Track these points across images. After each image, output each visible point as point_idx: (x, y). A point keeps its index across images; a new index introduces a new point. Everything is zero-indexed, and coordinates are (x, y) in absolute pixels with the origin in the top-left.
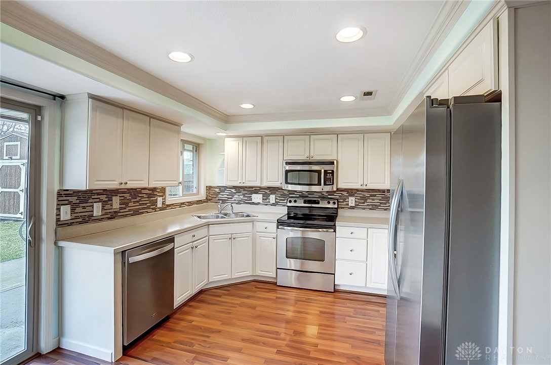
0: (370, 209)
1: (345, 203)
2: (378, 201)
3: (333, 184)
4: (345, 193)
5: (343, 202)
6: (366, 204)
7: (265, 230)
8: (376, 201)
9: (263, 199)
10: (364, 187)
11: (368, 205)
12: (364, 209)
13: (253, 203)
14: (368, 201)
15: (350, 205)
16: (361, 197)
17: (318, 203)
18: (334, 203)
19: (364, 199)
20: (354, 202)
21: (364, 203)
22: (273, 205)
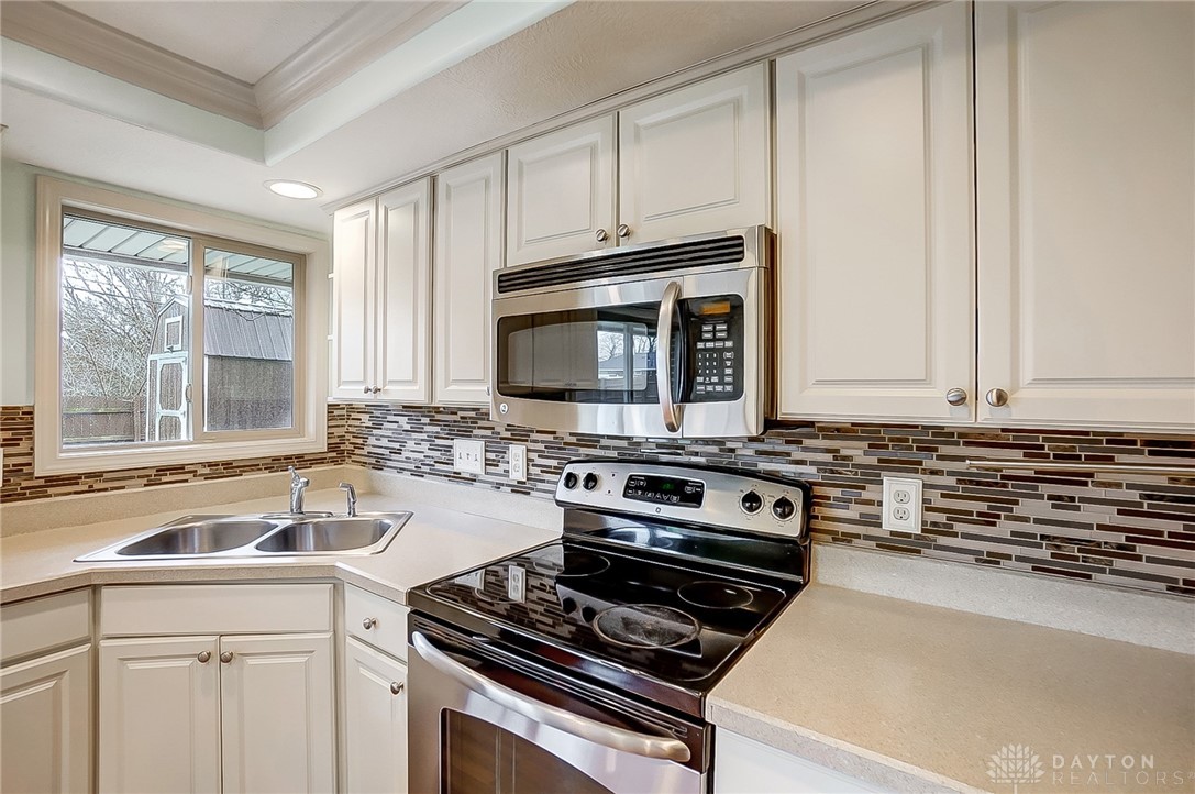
0: (1040, 567)
1: (853, 512)
2: (1109, 515)
3: (737, 394)
4: (856, 451)
5: (845, 502)
6: (1004, 528)
7: (367, 635)
8: (1089, 514)
9: (487, 463)
10: (987, 417)
11: (1019, 538)
12: (993, 559)
13: (457, 477)
14: (1026, 507)
15: (890, 523)
16: (962, 478)
17: (695, 499)
18: (783, 507)
19: (996, 495)
20: (914, 507)
21: (989, 519)
22: (521, 489)
